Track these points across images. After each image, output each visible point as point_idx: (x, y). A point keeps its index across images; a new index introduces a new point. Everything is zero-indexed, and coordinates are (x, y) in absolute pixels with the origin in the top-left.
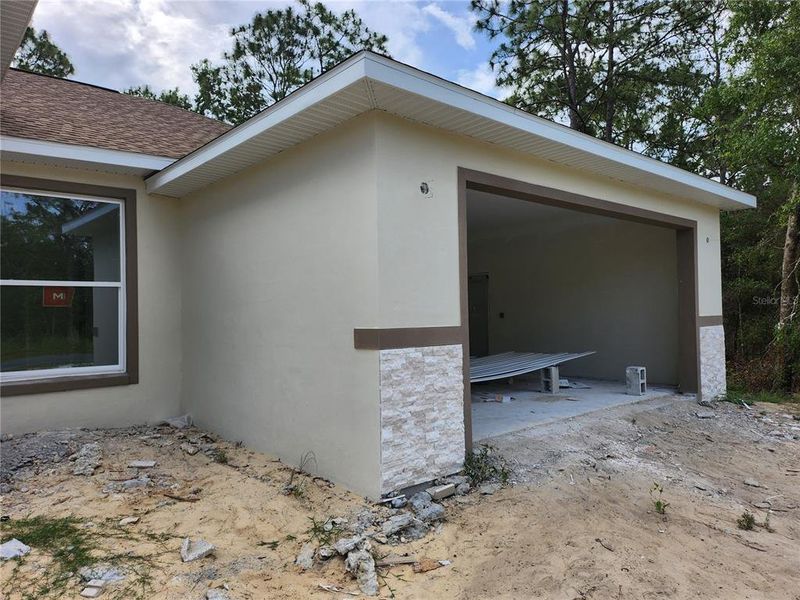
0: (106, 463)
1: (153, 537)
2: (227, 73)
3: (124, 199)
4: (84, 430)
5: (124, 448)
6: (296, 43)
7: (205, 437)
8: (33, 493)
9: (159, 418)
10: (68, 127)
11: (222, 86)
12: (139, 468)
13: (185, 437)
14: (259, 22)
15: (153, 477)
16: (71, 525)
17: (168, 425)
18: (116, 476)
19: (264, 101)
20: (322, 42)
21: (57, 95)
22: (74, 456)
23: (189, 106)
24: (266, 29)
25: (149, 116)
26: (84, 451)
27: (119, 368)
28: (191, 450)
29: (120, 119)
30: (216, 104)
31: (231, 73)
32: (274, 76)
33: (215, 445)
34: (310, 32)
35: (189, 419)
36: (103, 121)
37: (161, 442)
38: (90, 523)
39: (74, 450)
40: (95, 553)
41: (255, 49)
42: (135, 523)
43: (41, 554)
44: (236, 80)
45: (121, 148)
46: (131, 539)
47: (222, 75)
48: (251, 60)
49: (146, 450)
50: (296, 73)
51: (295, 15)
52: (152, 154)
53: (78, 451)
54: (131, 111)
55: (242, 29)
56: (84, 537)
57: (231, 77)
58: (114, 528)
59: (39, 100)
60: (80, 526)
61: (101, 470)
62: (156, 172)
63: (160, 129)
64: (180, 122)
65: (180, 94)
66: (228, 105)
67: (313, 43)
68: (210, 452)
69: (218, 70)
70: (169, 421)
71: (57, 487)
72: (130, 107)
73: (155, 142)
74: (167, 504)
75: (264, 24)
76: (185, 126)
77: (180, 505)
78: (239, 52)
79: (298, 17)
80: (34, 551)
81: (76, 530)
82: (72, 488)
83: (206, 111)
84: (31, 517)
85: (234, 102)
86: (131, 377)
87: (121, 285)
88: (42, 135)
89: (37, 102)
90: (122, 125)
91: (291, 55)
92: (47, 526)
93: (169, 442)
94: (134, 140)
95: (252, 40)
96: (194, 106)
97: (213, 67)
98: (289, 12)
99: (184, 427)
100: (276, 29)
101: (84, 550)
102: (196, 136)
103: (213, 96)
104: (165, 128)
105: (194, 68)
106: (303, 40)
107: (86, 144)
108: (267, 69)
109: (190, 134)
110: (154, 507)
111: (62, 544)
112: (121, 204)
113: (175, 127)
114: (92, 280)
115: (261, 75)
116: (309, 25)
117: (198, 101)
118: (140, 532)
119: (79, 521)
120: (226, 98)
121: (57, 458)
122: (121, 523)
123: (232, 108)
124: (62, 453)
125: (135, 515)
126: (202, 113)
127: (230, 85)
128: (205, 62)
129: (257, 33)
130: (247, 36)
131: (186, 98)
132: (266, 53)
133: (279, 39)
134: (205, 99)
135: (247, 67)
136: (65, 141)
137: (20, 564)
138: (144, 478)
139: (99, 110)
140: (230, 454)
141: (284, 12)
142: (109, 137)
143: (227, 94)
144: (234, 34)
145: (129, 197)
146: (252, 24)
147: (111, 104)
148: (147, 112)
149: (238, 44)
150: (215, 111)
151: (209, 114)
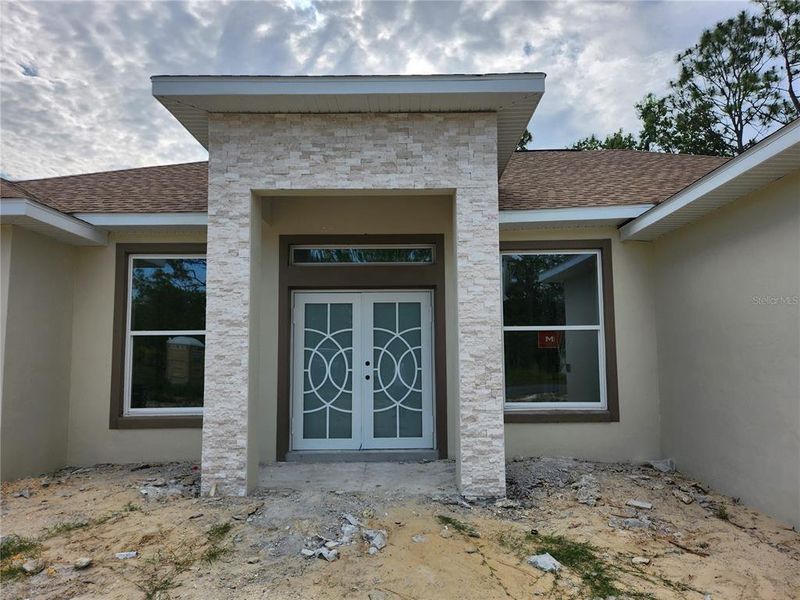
0: (604, 496)
1: (668, 583)
2: (673, 101)
3: (601, 249)
4: (576, 460)
5: (618, 484)
6: (752, 46)
7: (695, 486)
8: (550, 513)
9: (641, 459)
10: (552, 194)
11: (668, 115)
12: (637, 507)
13: (673, 483)
14: (707, 38)
15: (653, 520)
16: (589, 551)
17: (651, 467)
18: (616, 511)
19: (716, 119)
20: (785, 35)
21: (536, 166)
22: (575, 484)
23: (634, 143)
24: (716, 44)
25: (613, 166)
26: (583, 482)
27: (600, 406)
28: (686, 499)
29: (590, 176)
30: (661, 135)
31: (678, 98)
32: (727, 89)
33: (709, 498)
34: (770, 29)
35: (672, 463)
36: (576, 181)
37: (651, 485)
38: (605, 554)
39: (575, 479)
40: (618, 585)
41: (702, 68)
42: (647, 564)
43: (572, 574)
44: (683, 105)
45: (599, 204)
46: (647, 580)
47: (668, 104)
48: (700, 81)
49: (638, 490)
50: (754, 78)
51: (749, 18)
52: (626, 203)
53: (579, 480)
54: (596, 165)
55: (689, 52)
56: (603, 566)
57: (677, 103)
58: (627, 564)
59: (524, 174)
60: (597, 554)
61: (601, 503)
62: (631, 220)
63: (625, 177)
64: (640, 165)
65: (624, 135)
66: (675, 133)
67: (775, 41)
68: (706, 505)
69: (664, 100)
70: (652, 463)
71: (567, 511)
72: (594, 161)
73: (625, 190)
74: (675, 552)
75: (713, 39)
76: (646, 169)
77: (687, 556)
78: (686, 75)
79: (754, 19)
80: (564, 568)
81: (595, 558)
82: (581, 515)
83: (650, 145)
84: (555, 535)
85: (680, 128)
86: (612, 415)
87: (600, 327)
88: (536, 205)
89: (524, 176)
90: (592, 181)
91: (747, 61)
92: (569, 547)
93: (659, 486)
94: (606, 193)
95: (700, 59)
96: (639, 141)
97: (657, 99)
98: (743, 17)
99: (669, 472)
100: (728, 39)
101: (607, 579)
102: (660, 177)
103: (658, 128)
104: (630, 175)
105: (638, 106)
106: (761, 40)
107: (570, 205)
108: (718, 84)
109: (654, 175)
110: (662, 552)
111: (587, 568)
112: (598, 253)
113: (638, 171)
114: (564, 324)
115: (712, 92)
116: (768, 22)
117: (643, 136)
118: (654, 575)
119: (596, 549)
120: (671, 126)
121: (561, 484)
122: (634, 560)
123: (679, 134)
124: (565, 480)
125: (645, 556)
126: (647, 148)
127: (676, 112)
128: (650, 96)
129: (705, 52)
130: (694, 57)
131: (630, 137)
132: (716, 68)
133: (731, 49)
134: (650, 134)
135: (694, 89)
136: (553, 206)
137: (557, 578)
138: (644, 518)
139: (570, 172)
140: (729, 510)
141: (737, 19)
142: (586, 195)
143: (673, 122)
144: (679, 60)
145: (605, 246)
146: (699, 43)
147: (578, 163)
148: (610, 163)
149: (685, 69)
150: (662, 143)
151: (655, 147)
